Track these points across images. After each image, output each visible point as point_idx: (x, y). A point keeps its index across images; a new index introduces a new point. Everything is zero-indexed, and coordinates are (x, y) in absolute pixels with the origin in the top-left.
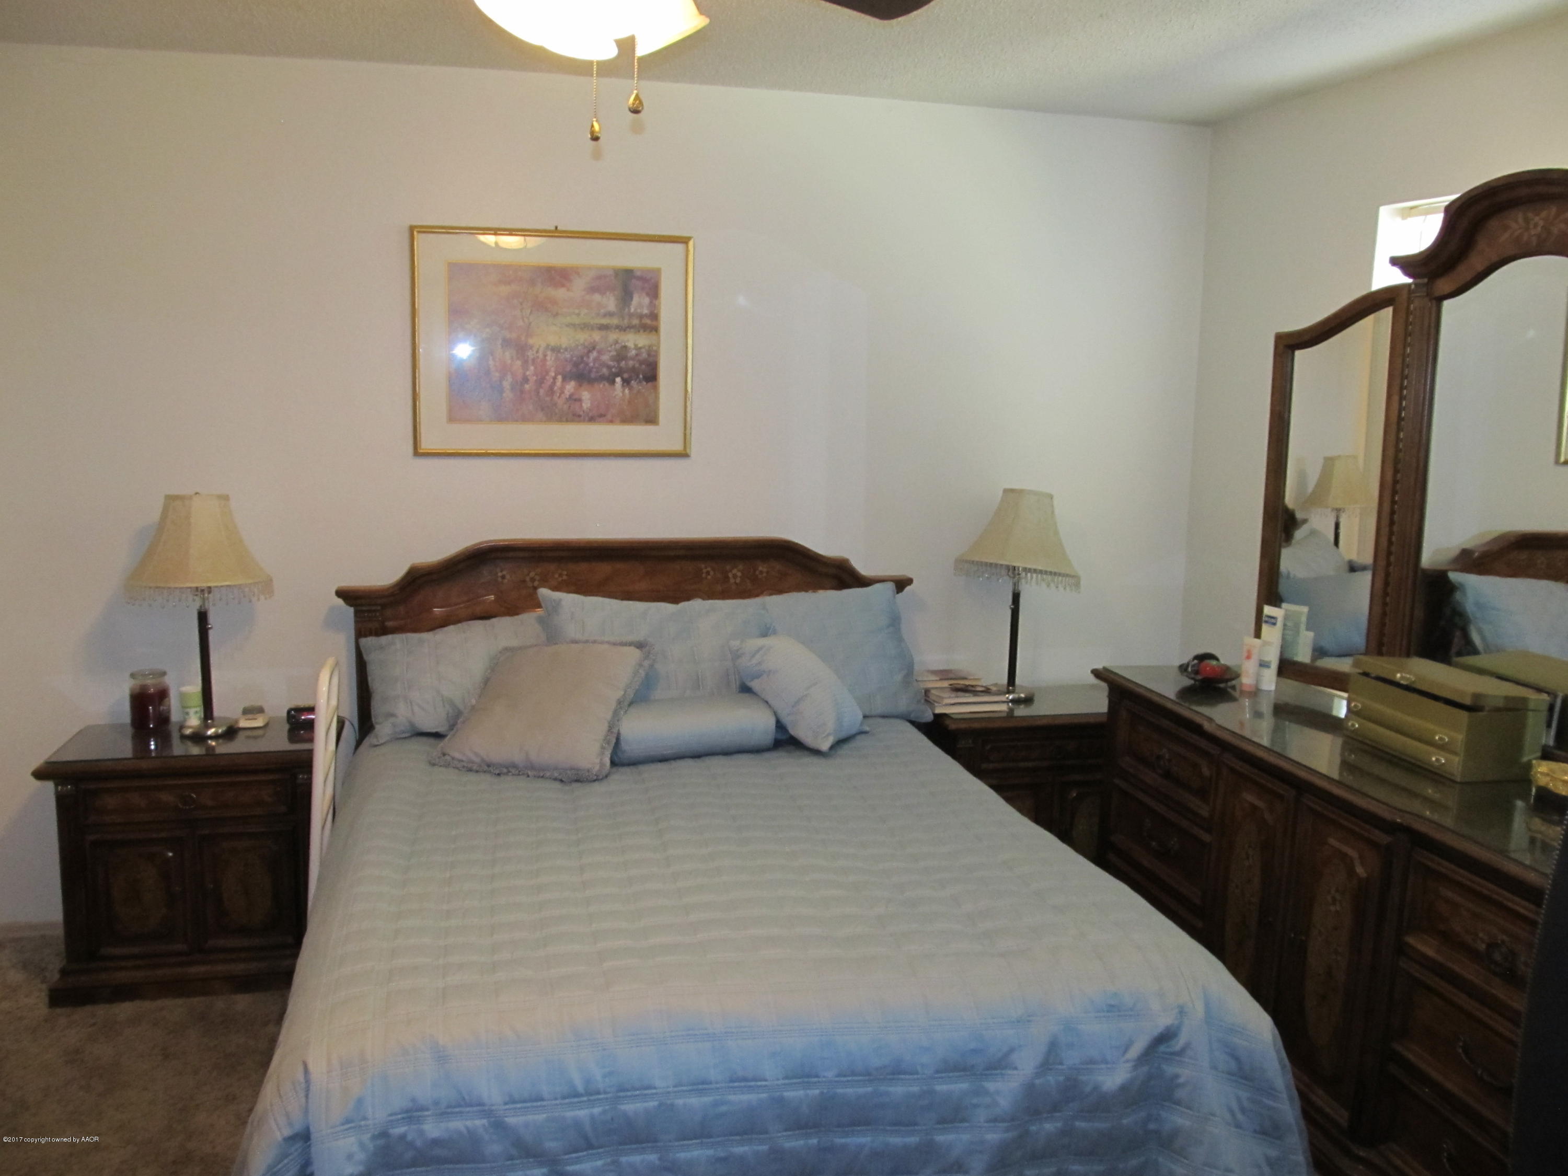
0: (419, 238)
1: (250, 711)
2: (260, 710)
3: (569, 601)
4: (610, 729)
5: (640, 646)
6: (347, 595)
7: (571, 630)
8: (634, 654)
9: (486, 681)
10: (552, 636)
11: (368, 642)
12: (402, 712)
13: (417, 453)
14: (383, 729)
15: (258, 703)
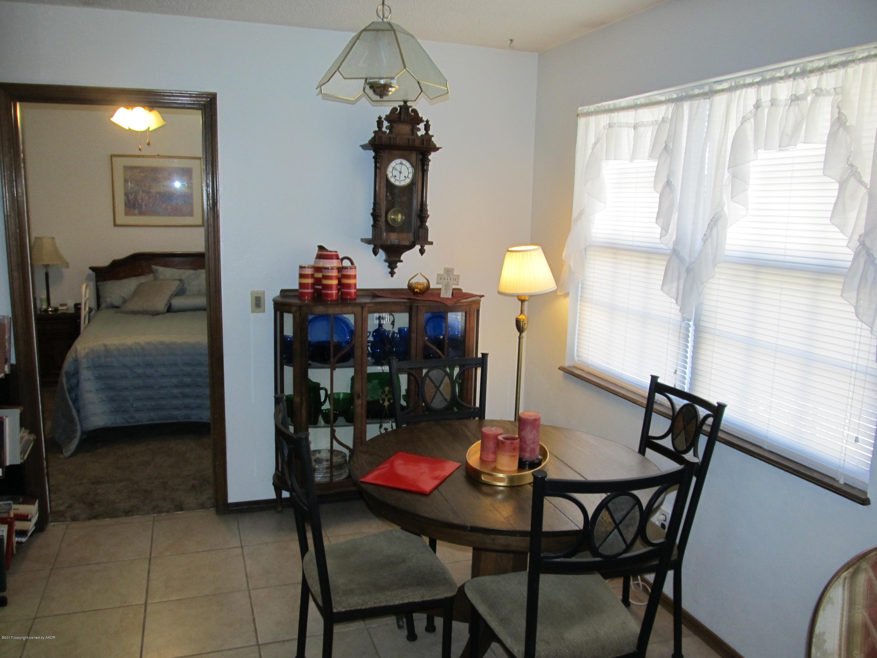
0: (114, 159)
1: (62, 305)
2: (65, 305)
3: (160, 269)
4: (168, 301)
5: (180, 280)
6: (92, 269)
7: (161, 277)
8: (178, 283)
9: (135, 292)
10: (156, 278)
11: (101, 283)
12: (109, 300)
13: (115, 225)
14: (103, 305)
15: (64, 303)
